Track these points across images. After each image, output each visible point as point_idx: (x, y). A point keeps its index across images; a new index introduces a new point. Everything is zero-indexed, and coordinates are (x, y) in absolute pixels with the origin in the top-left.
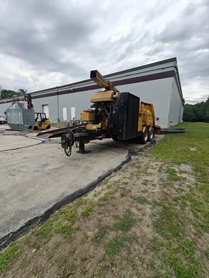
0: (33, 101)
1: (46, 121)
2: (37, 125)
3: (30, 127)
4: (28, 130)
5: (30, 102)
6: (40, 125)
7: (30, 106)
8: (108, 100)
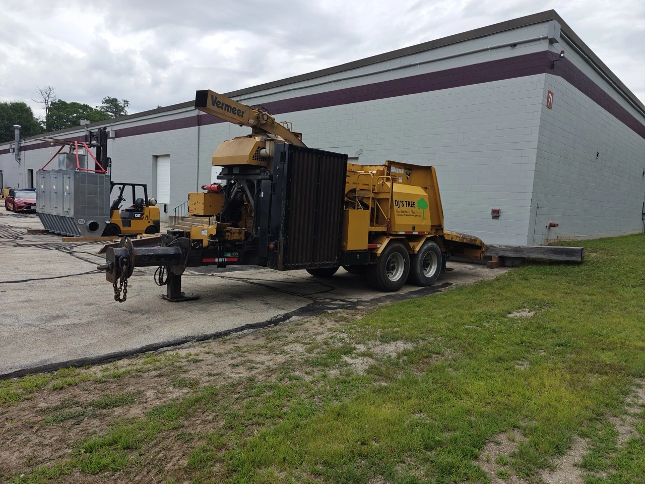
0: (114, 147)
1: (146, 210)
2: (117, 219)
3: (93, 227)
4: (88, 235)
5: (102, 150)
6: (127, 221)
7: (103, 162)
8: (245, 162)
